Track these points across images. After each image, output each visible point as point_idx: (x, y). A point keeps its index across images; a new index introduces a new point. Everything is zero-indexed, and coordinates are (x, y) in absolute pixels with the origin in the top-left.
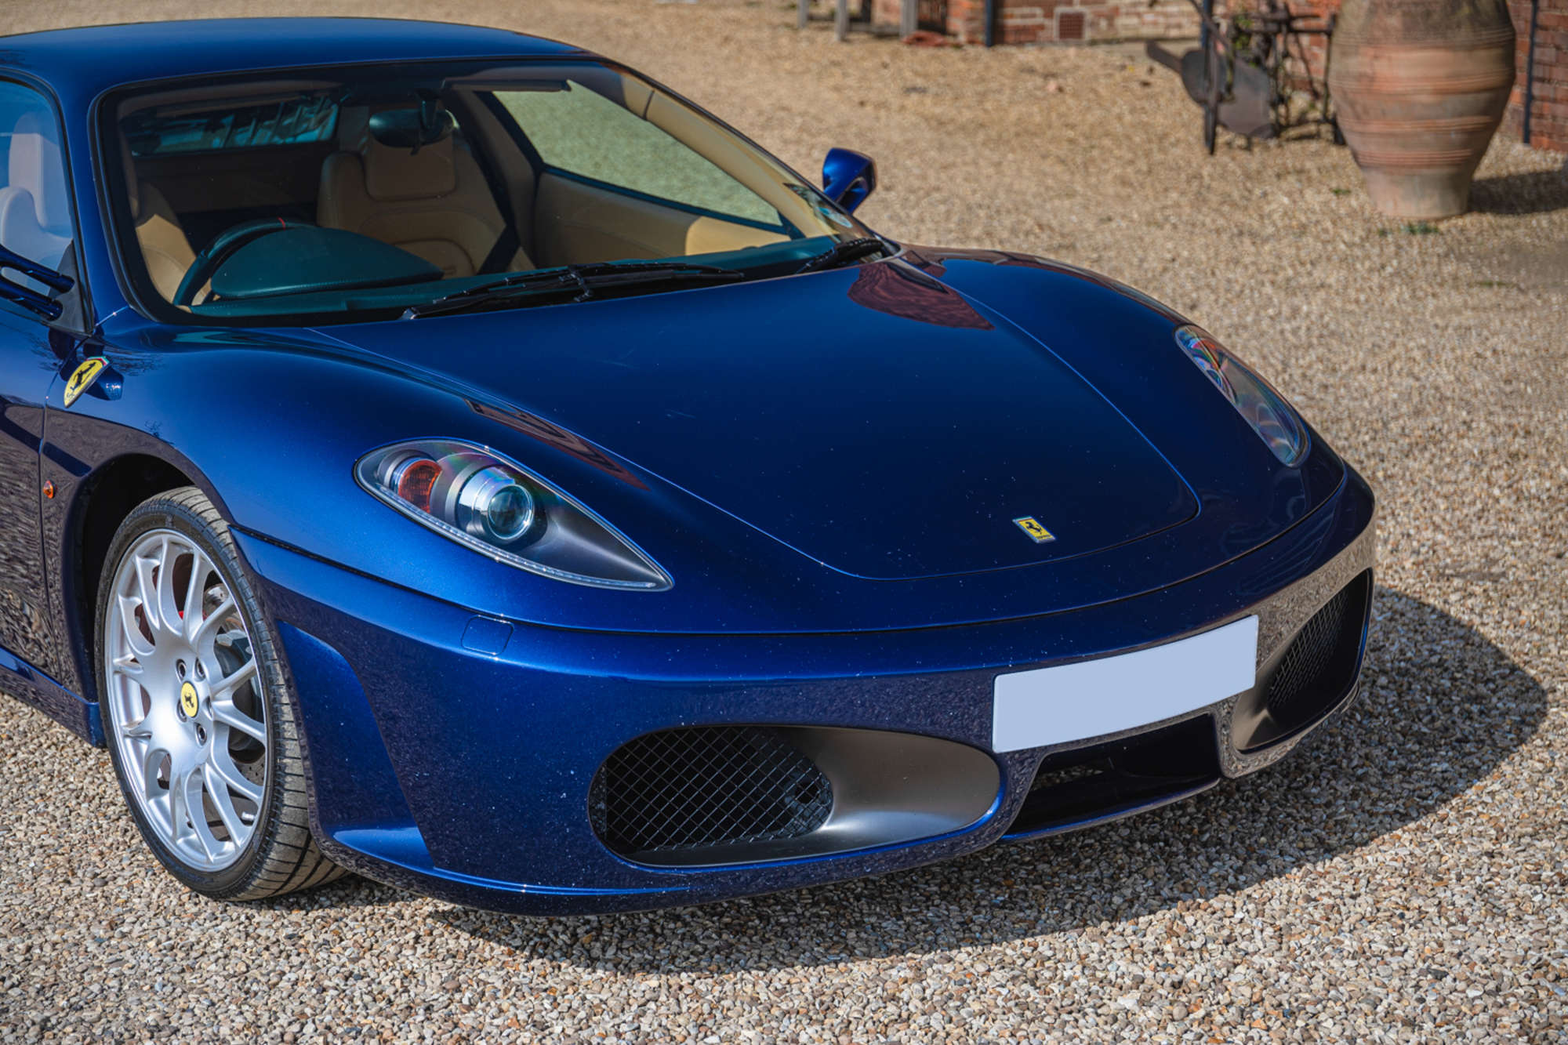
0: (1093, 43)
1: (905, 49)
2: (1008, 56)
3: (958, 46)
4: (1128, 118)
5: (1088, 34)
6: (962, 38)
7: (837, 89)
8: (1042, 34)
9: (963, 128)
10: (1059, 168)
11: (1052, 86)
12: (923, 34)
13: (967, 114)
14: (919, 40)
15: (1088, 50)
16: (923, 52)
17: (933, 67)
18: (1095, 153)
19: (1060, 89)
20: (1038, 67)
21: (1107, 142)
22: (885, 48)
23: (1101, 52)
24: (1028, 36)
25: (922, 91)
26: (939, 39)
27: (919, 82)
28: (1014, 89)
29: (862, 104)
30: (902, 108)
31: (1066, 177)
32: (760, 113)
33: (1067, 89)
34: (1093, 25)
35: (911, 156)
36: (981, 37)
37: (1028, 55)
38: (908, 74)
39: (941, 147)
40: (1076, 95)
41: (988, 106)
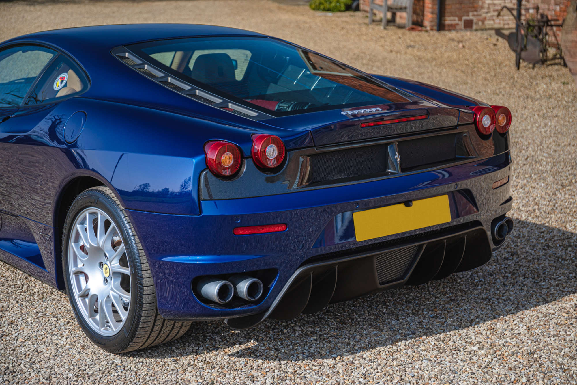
0: (476, 30)
1: (407, 33)
2: (445, 35)
3: (427, 31)
4: (488, 57)
5: (474, 27)
6: (428, 28)
7: (382, 46)
8: (458, 27)
9: (428, 60)
10: (462, 74)
11: (461, 45)
12: (414, 26)
13: (429, 56)
14: (412, 29)
15: (474, 33)
16: (414, 33)
17: (417, 39)
18: (476, 69)
19: (464, 47)
20: (456, 39)
21: (480, 65)
22: (400, 32)
23: (479, 33)
24: (453, 27)
25: (413, 47)
26: (420, 28)
27: (412, 44)
28: (446, 46)
29: (391, 51)
30: (406, 53)
31: (465, 77)
32: (354, 54)
33: (466, 46)
34: (477, 23)
35: (409, 69)
36: (435, 28)
37: (452, 34)
38: (408, 41)
39: (419, 67)
40: (469, 48)
41: (437, 52)
